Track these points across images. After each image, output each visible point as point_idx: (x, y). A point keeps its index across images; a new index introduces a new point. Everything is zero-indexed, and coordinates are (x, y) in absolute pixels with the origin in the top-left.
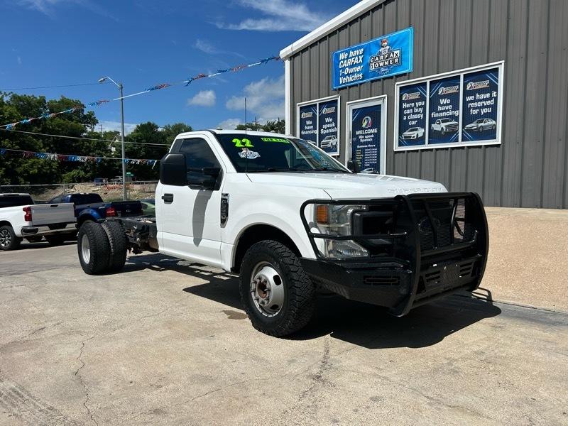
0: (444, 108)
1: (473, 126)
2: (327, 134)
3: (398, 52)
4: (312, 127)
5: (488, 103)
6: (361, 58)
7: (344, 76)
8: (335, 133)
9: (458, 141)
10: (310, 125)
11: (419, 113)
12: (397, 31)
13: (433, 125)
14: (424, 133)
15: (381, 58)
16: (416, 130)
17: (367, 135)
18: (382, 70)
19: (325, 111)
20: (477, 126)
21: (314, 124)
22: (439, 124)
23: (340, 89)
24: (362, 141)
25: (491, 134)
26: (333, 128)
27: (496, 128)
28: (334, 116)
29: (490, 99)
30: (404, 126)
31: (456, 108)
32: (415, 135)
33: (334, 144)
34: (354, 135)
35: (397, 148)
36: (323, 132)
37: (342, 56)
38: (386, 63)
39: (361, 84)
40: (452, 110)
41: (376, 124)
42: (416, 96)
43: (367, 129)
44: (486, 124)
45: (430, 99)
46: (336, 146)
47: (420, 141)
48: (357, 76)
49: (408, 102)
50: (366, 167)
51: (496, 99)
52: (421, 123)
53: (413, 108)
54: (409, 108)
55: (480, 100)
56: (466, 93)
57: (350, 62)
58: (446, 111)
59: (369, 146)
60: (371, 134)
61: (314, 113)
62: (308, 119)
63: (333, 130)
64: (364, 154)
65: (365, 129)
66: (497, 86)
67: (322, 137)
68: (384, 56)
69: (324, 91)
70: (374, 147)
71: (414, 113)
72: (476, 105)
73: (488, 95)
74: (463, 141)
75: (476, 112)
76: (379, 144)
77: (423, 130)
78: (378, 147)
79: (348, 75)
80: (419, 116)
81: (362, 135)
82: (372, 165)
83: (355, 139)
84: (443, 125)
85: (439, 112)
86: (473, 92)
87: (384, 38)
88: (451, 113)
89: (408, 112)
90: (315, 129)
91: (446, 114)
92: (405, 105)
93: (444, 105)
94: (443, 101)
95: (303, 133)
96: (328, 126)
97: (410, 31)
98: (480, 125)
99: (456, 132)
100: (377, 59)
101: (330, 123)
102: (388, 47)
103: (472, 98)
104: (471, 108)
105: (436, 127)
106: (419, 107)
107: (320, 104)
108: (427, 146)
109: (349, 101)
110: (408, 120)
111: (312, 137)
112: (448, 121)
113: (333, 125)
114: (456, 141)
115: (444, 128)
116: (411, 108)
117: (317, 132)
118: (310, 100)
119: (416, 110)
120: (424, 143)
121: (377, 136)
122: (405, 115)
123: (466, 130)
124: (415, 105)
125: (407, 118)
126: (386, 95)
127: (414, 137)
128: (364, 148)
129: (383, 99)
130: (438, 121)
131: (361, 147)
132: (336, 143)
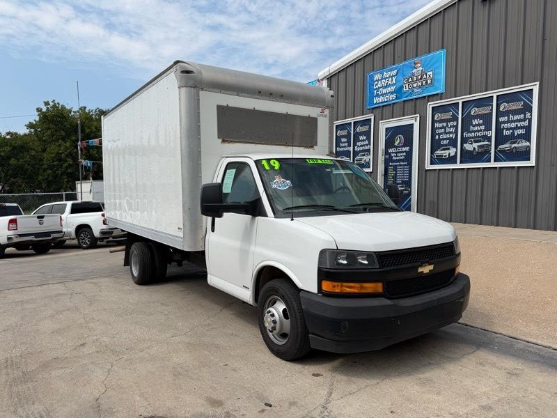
0: (476, 128)
1: (506, 146)
2: (360, 151)
3: (431, 73)
4: (346, 144)
5: (522, 124)
6: (394, 79)
7: (378, 96)
8: (369, 150)
10: (345, 142)
11: (451, 133)
12: (429, 52)
13: (465, 145)
14: (456, 153)
15: (415, 79)
16: (449, 149)
17: (399, 152)
19: (359, 129)
20: (510, 147)
21: (349, 142)
22: (472, 144)
23: (373, 109)
24: (394, 158)
25: (525, 155)
26: (367, 145)
27: (530, 150)
28: (367, 134)
29: (524, 120)
30: (435, 145)
31: (489, 128)
32: (447, 154)
33: (367, 160)
34: (387, 152)
35: (428, 167)
36: (357, 149)
37: (377, 77)
38: (420, 84)
39: (394, 104)
40: (485, 130)
41: (408, 142)
42: (448, 116)
43: (400, 147)
44: (520, 145)
45: (462, 119)
46: (369, 163)
47: (452, 160)
48: (390, 97)
49: (440, 121)
50: (400, 184)
51: (530, 120)
52: (453, 143)
53: (445, 128)
54: (441, 128)
55: (514, 121)
56: (499, 114)
57: (384, 83)
58: (478, 131)
59: (401, 163)
60: (403, 152)
62: (344, 136)
63: (366, 148)
64: (396, 174)
65: (397, 147)
66: (531, 107)
67: (356, 154)
68: (417, 77)
69: (358, 110)
70: (405, 165)
71: (446, 133)
72: (509, 125)
73: (522, 116)
74: (495, 161)
75: (509, 133)
76: (411, 162)
77: (455, 150)
78: (410, 164)
79: (382, 95)
80: (451, 136)
81: (395, 153)
82: (403, 182)
83: (387, 157)
84: (475, 145)
85: (471, 132)
86: (507, 113)
87: (416, 60)
88: (483, 133)
89: (441, 131)
90: (349, 146)
91: (478, 134)
92: (437, 125)
93: (476, 125)
94: (475, 122)
95: (338, 149)
96: (362, 143)
97: (442, 52)
98: (513, 146)
99: (489, 152)
100: (410, 80)
101: (364, 141)
102: (421, 68)
103: (505, 119)
104: (504, 128)
105: (468, 147)
106: (451, 127)
107: (354, 123)
108: (458, 166)
109: (382, 120)
110: (440, 140)
111: (347, 154)
112: (480, 141)
113: (367, 142)
114: (489, 161)
115: (476, 148)
116: (443, 127)
117: (351, 149)
118: (345, 119)
119: (448, 130)
120: (456, 163)
121: (409, 154)
122: (437, 134)
123: (499, 151)
124: (447, 125)
125: (439, 137)
126: (418, 115)
127: (446, 156)
128: (396, 165)
129: (416, 119)
130: (470, 141)
131: (393, 164)
132: (369, 160)
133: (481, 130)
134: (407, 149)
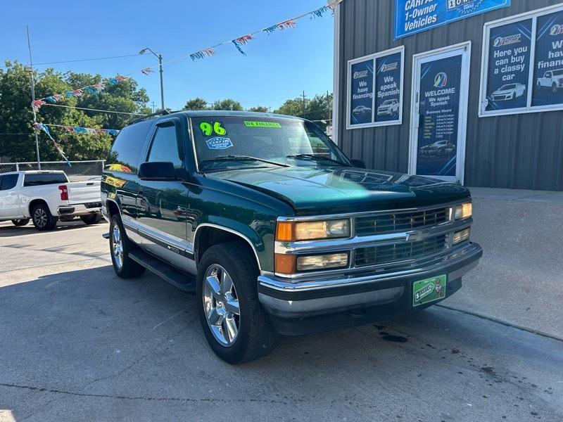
0: (557, 54)
2: (386, 98)
4: (366, 89)
7: (411, 20)
8: (397, 96)
10: (364, 87)
11: (519, 63)
13: (539, 80)
14: (526, 92)
16: (514, 87)
17: (440, 96)
18: (466, 7)
19: (384, 68)
21: (369, 86)
22: (550, 77)
23: (403, 38)
24: (432, 104)
26: (394, 89)
28: (395, 74)
30: (494, 82)
32: (512, 95)
33: (395, 110)
34: (422, 97)
35: (482, 113)
36: (380, 95)
39: (433, 29)
41: (454, 81)
42: (514, 39)
43: (441, 89)
45: (536, 42)
46: (397, 113)
47: (520, 102)
48: (428, 20)
49: (502, 48)
50: (440, 139)
52: (521, 78)
53: (509, 57)
54: (503, 58)
57: (419, 1)
58: (561, 58)
59: (443, 111)
60: (446, 95)
61: (369, 71)
62: (362, 79)
63: (394, 93)
64: (435, 123)
65: (437, 89)
67: (379, 101)
69: (383, 41)
70: (449, 113)
71: (510, 64)
76: (457, 109)
77: (524, 87)
78: (456, 112)
79: (417, 18)
80: (518, 67)
81: (434, 97)
82: (445, 137)
83: (423, 103)
84: (556, 79)
85: (549, 60)
89: (502, 62)
90: (370, 91)
91: (561, 62)
92: (496, 54)
93: (558, 50)
94: (556, 45)
95: (355, 97)
96: (388, 87)
101: (390, 83)
105: (544, 82)
106: (519, 55)
107: (377, 59)
108: (529, 109)
109: (416, 53)
110: (501, 75)
111: (367, 102)
113: (395, 85)
115: (557, 83)
116: (506, 57)
117: (373, 95)
118: (365, 55)
119: (513, 60)
120: (525, 105)
121: (455, 98)
122: (497, 67)
124: (513, 53)
125: (500, 71)
126: (470, 42)
127: (510, 97)
128: (436, 114)
129: (466, 48)
130: (548, 73)
131: (431, 112)
132: (398, 108)
134: (451, 91)
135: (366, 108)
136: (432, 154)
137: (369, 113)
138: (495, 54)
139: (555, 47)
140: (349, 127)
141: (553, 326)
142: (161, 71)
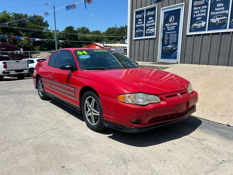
0: (219, 9)
2: (149, 26)
8: (154, 26)
9: (226, 29)
10: (140, 22)
11: (203, 13)
13: (211, 20)
16: (201, 22)
17: (171, 26)
19: (149, 13)
21: (143, 21)
23: (157, 1)
24: (168, 29)
26: (153, 22)
28: (153, 16)
30: (193, 21)
31: (227, 8)
32: (200, 26)
33: (153, 31)
34: (164, 26)
35: (188, 33)
36: (147, 25)
40: (224, 10)
41: (177, 20)
42: (202, 2)
43: (172, 23)
45: (211, 4)
46: (154, 33)
47: (203, 29)
49: (197, 6)
50: (171, 44)
52: (204, 19)
54: (197, 10)
58: (220, 11)
59: (172, 32)
60: (174, 26)
61: (143, 15)
62: (140, 18)
63: (153, 24)
64: (169, 37)
65: (170, 23)
67: (147, 28)
69: (149, 2)
70: (175, 33)
71: (200, 13)
74: (229, 28)
76: (178, 31)
77: (205, 23)
78: (177, 33)
80: (203, 14)
81: (169, 26)
82: (173, 43)
83: (164, 29)
84: (218, 19)
85: (216, 12)
88: (223, 12)
89: (197, 12)
90: (143, 23)
93: (219, 7)
95: (137, 26)
99: (226, 23)
101: (151, 20)
105: (213, 21)
106: (204, 9)
107: (146, 10)
108: (206, 32)
109: (162, 7)
110: (196, 17)
111: (142, 28)
112: (221, 17)
113: (153, 21)
114: (226, 28)
115: (218, 21)
116: (199, 10)
117: (144, 25)
118: (141, 8)
119: (201, 11)
120: (205, 30)
121: (177, 27)
122: (194, 14)
123: (232, 22)
124: (201, 8)
125: (196, 16)
126: (184, 3)
127: (199, 27)
128: (169, 33)
129: (182, 6)
130: (215, 17)
131: (168, 33)
132: (154, 31)
133: (222, 10)
134: (176, 24)
135: (141, 31)
136: (168, 50)
137: (142, 33)
138: (194, 8)
139: (218, 6)
140: (134, 38)
141: (212, 117)
142: (55, 13)
